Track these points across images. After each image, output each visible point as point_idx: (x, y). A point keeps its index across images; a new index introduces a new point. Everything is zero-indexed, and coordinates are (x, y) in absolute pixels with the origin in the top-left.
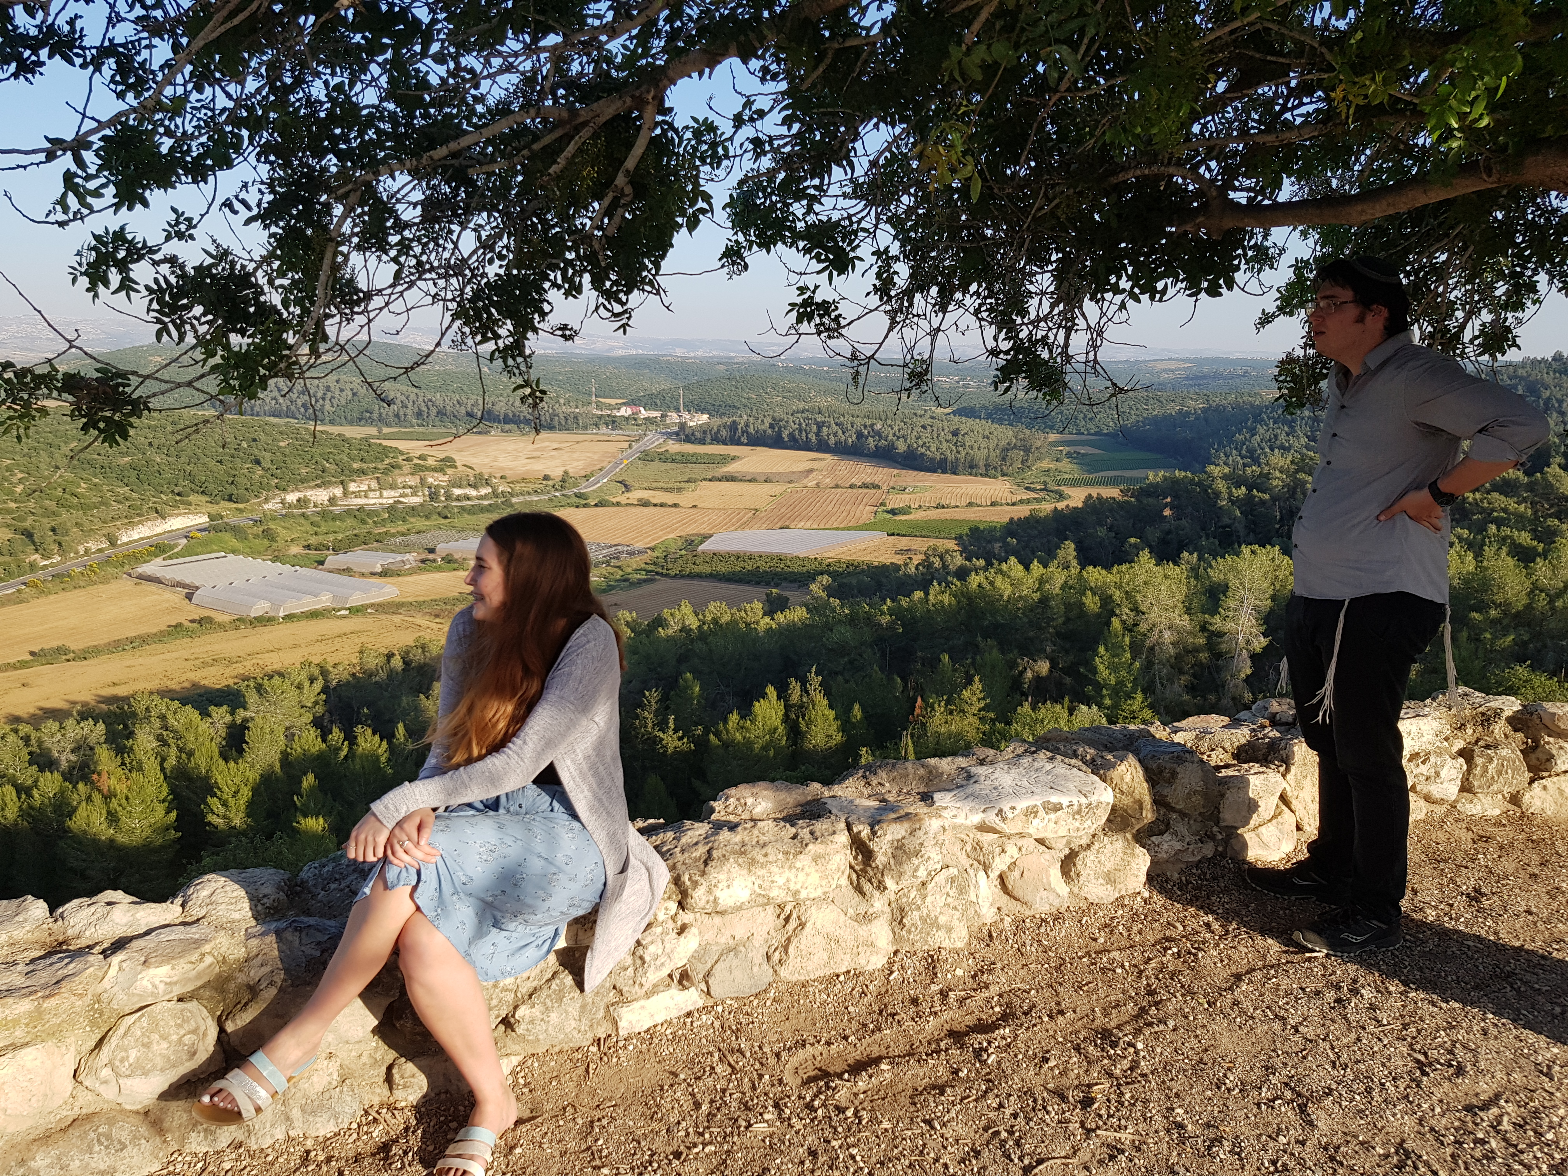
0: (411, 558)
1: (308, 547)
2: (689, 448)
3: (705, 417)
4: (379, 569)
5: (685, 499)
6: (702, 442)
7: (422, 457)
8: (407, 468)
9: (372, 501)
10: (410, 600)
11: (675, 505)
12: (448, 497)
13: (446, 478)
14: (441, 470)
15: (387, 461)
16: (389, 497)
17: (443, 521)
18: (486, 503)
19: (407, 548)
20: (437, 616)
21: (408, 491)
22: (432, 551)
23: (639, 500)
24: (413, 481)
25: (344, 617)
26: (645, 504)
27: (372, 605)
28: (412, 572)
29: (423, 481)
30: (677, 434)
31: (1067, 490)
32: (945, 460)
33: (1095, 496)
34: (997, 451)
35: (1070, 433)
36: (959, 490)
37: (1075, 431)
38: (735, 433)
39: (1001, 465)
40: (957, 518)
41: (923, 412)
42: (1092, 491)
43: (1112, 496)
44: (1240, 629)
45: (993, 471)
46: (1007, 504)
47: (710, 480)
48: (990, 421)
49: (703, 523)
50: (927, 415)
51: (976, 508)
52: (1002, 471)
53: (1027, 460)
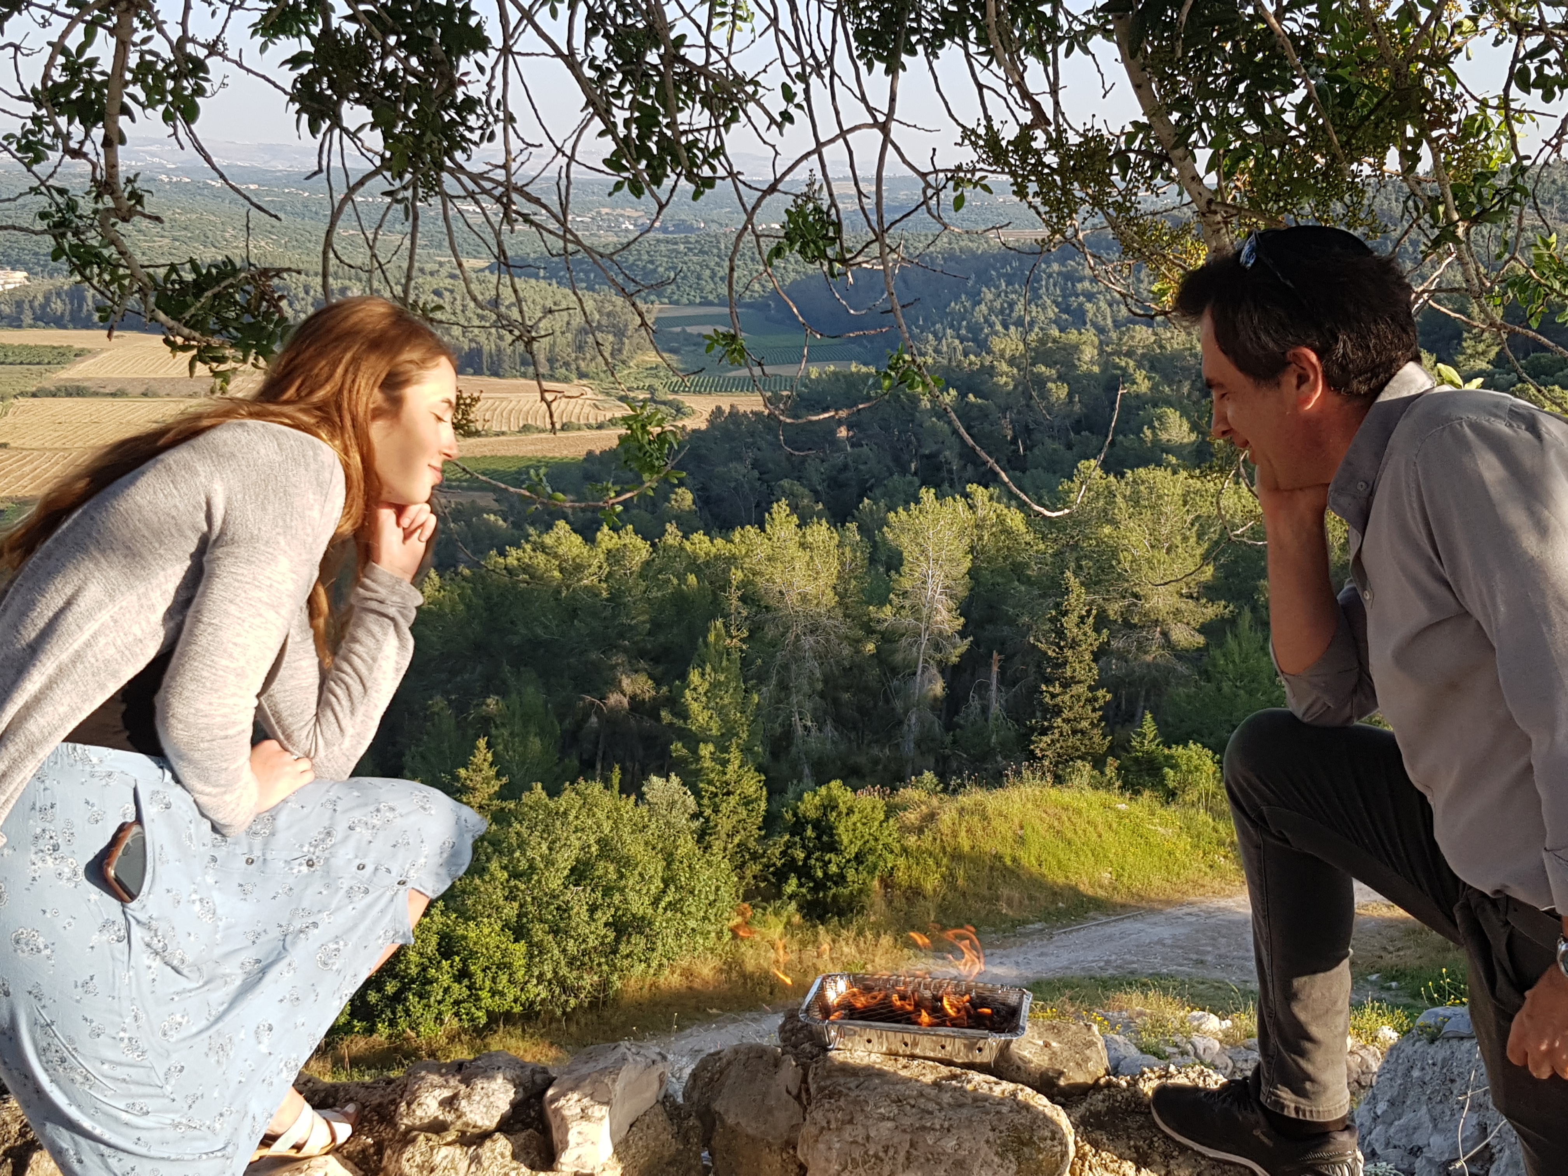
3: (20, 276)
6: (16, 323)
31: (689, 401)
32: (479, 351)
33: (727, 410)
34: (569, 335)
35: (691, 303)
36: (504, 404)
37: (698, 300)
38: (80, 306)
39: (577, 358)
40: (502, 453)
41: (436, 267)
42: (725, 402)
43: (755, 409)
44: (923, 626)
45: (563, 370)
46: (589, 427)
47: (34, 395)
48: (554, 281)
49: (22, 477)
50: (444, 272)
51: (536, 436)
52: (578, 368)
53: (620, 351)
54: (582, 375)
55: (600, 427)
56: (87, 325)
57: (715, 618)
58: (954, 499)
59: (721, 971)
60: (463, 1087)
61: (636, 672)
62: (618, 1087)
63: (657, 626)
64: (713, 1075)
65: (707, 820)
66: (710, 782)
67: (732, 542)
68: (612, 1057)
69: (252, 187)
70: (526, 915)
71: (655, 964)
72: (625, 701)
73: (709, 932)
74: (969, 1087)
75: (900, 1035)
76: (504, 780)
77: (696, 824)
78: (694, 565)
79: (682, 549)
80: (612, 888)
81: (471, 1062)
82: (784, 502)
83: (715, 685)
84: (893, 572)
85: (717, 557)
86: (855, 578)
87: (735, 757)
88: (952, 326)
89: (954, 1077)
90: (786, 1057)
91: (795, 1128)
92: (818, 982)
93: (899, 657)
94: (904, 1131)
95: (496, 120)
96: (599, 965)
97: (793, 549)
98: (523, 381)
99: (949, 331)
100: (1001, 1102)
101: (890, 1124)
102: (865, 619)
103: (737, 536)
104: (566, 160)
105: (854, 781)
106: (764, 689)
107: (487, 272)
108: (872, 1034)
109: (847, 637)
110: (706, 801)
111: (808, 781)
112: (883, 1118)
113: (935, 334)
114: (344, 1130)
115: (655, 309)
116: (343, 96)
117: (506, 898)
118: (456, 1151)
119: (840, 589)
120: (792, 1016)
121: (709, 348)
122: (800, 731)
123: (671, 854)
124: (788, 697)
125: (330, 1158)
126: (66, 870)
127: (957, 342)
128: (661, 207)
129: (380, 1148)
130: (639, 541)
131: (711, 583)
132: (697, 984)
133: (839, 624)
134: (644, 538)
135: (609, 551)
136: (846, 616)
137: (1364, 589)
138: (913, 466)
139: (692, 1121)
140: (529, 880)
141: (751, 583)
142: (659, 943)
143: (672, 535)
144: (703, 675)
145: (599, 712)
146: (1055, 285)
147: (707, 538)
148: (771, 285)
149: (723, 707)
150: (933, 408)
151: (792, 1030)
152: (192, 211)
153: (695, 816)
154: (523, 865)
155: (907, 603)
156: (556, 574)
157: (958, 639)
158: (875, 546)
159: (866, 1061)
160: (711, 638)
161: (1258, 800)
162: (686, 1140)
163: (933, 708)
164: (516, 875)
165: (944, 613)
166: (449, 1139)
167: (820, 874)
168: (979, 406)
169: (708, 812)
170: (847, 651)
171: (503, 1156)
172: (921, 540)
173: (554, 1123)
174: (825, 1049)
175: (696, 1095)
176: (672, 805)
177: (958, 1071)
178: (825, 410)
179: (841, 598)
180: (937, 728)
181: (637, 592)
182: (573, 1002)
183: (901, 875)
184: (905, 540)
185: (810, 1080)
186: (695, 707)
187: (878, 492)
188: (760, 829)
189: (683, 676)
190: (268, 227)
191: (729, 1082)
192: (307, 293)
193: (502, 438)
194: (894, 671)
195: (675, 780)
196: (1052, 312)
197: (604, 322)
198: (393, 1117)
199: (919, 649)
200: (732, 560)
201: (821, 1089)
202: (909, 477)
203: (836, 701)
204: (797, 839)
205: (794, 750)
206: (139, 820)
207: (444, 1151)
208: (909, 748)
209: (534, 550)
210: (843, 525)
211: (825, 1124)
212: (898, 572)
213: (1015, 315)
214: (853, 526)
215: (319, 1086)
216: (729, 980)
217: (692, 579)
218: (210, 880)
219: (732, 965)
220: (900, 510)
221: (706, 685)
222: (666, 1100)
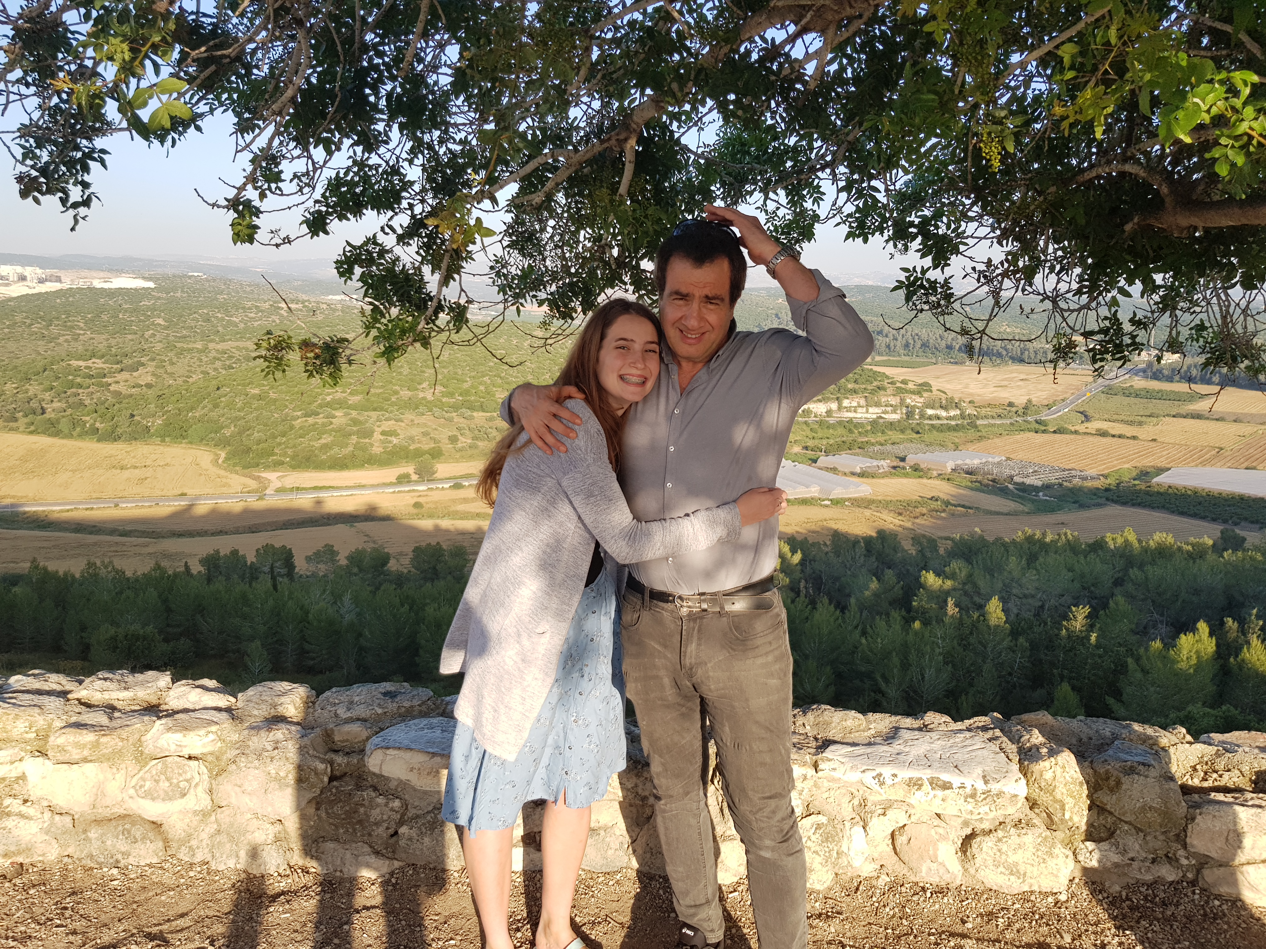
0: (885, 464)
1: (806, 448)
2: (1155, 385)
3: (1176, 357)
4: (858, 470)
5: (1145, 432)
6: (1170, 379)
7: (904, 382)
8: (890, 389)
9: (859, 415)
10: (880, 498)
11: (1134, 438)
12: (922, 416)
13: (922, 400)
14: (919, 393)
15: (875, 384)
16: (873, 413)
17: (915, 436)
18: (953, 423)
19: (882, 456)
20: (900, 514)
21: (889, 409)
22: (903, 459)
23: (1098, 430)
24: (893, 401)
25: (827, 506)
26: (1103, 434)
27: (849, 499)
28: (884, 475)
29: (902, 401)
30: (1144, 371)
47: (1174, 416)
49: (1162, 456)
56: (1209, 382)
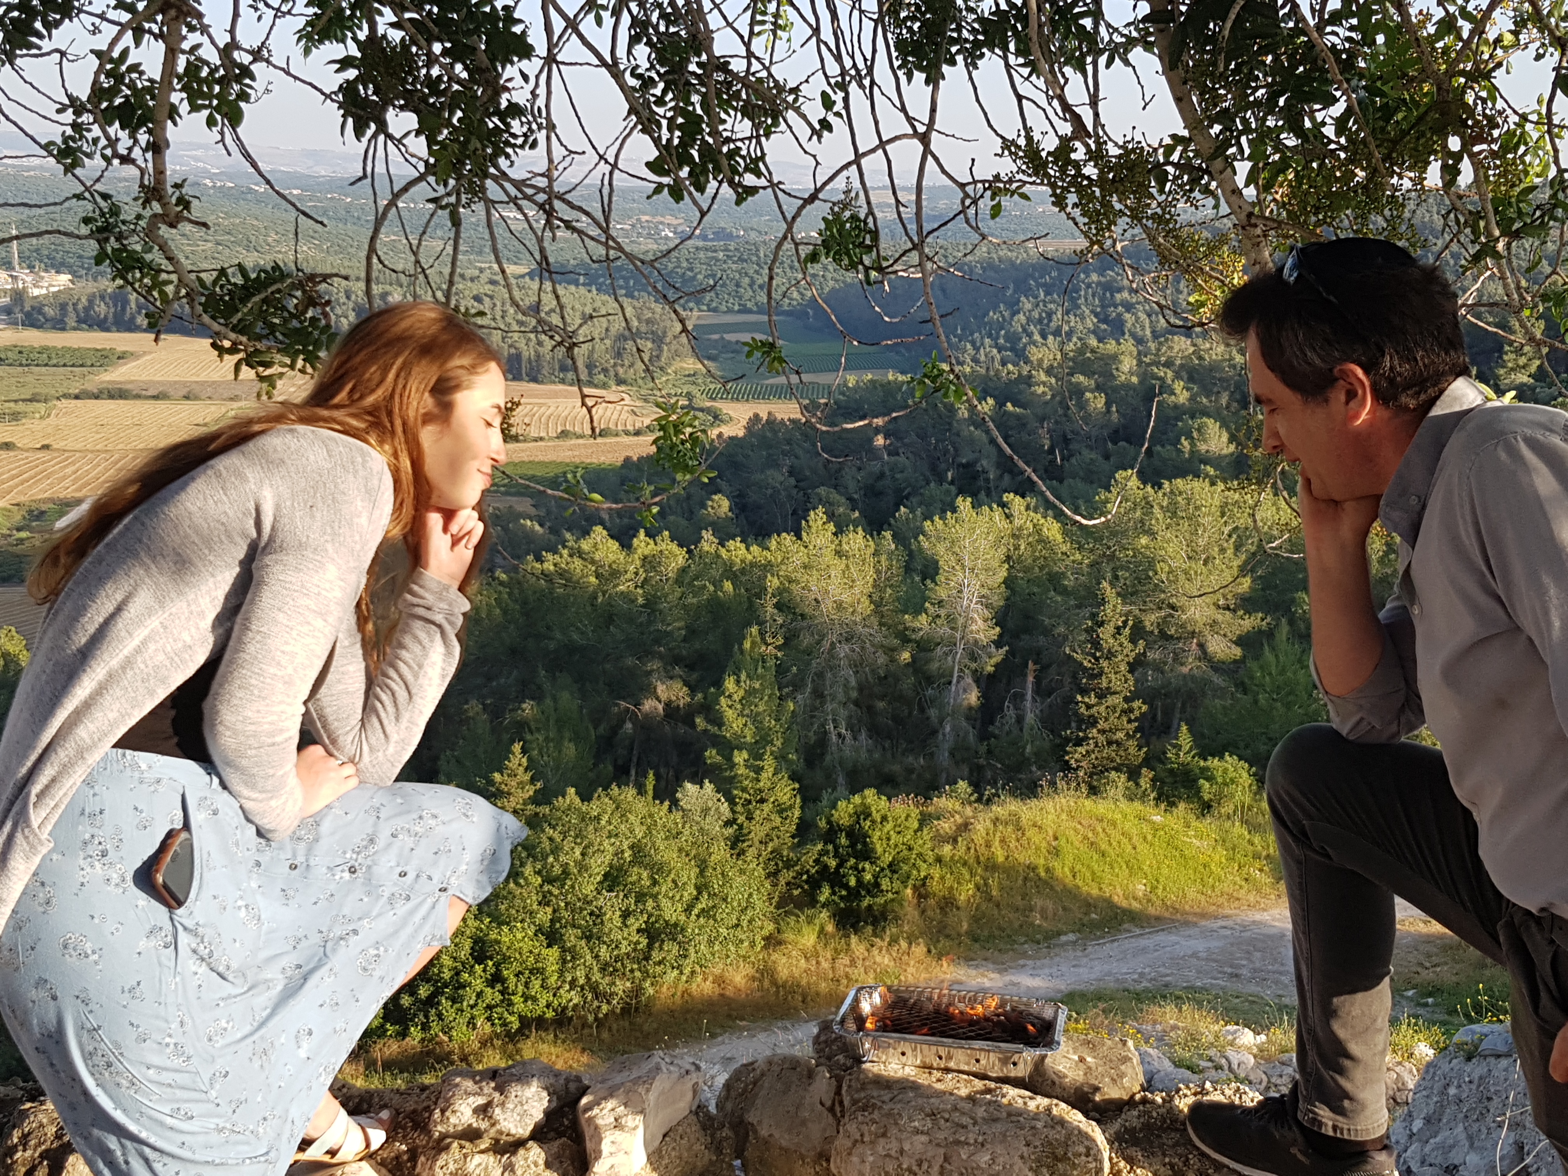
2: (33, 338)
3: (64, 279)
5: (27, 433)
6: (59, 325)
11: (6, 446)
30: (10, 311)
31: (726, 408)
32: (518, 356)
33: (765, 418)
34: (608, 342)
35: (730, 311)
36: (543, 409)
37: (736, 308)
38: (124, 309)
39: (615, 365)
40: (541, 458)
41: (476, 273)
42: (763, 409)
43: (792, 416)
44: (958, 636)
45: (602, 376)
46: (627, 433)
47: (77, 397)
48: (594, 288)
49: (64, 478)
50: (484, 277)
51: (574, 441)
52: (616, 375)
53: (658, 357)
54: (620, 382)
55: (637, 433)
56: (130, 327)
57: (750, 624)
58: (991, 509)
59: (753, 979)
60: (497, 1095)
61: (671, 678)
62: (652, 1097)
63: (692, 632)
64: (747, 1085)
65: (741, 827)
66: (744, 790)
67: (768, 549)
68: (647, 1066)
69: (295, 192)
70: (559, 920)
71: (687, 971)
72: (660, 707)
73: (741, 941)
74: (1005, 1101)
75: (934, 1048)
76: (539, 785)
77: (730, 831)
78: (730, 573)
79: (718, 556)
80: (645, 895)
81: (505, 1069)
82: (820, 510)
83: (751, 693)
84: (928, 582)
85: (753, 565)
86: (891, 586)
87: (769, 764)
88: (990, 336)
89: (989, 1091)
90: (820, 1068)
91: (829, 1140)
92: (852, 994)
93: (934, 666)
94: (938, 1145)
95: (540, 127)
96: (632, 971)
97: (828, 557)
98: (561, 387)
99: (987, 341)
100: (1036, 1116)
101: (924, 1138)
102: (901, 627)
103: (773, 544)
104: (609, 168)
105: (888, 790)
106: (799, 697)
107: (527, 278)
108: (906, 1047)
109: (882, 646)
110: (739, 808)
111: (842, 790)
112: (917, 1132)
113: (973, 343)
114: (378, 1137)
115: (695, 317)
116: (386, 103)
117: (540, 904)
118: (490, 1159)
119: (876, 597)
120: (826, 1027)
121: (749, 354)
122: (834, 738)
123: (704, 861)
124: (823, 704)
125: (364, 1164)
126: (115, 876)
127: (995, 351)
128: (703, 214)
129: (413, 1154)
130: (674, 547)
131: (747, 590)
132: (730, 992)
133: (873, 632)
134: (681, 545)
135: (645, 557)
136: (881, 624)
137: (1412, 604)
138: (950, 474)
139: (726, 1132)
140: (563, 886)
141: (787, 590)
142: (692, 950)
143: (708, 542)
144: (738, 682)
145: (634, 717)
146: (1093, 296)
147: (743, 546)
148: (809, 294)
149: (758, 714)
150: (970, 417)
151: (826, 1042)
152: (236, 216)
153: (728, 823)
154: (557, 870)
155: (943, 612)
156: (593, 579)
157: (993, 649)
158: (911, 554)
159: (900, 1074)
160: (747, 645)
161: (1300, 816)
162: (719, 1151)
163: (968, 718)
164: (549, 880)
165: (980, 622)
166: (483, 1147)
167: (853, 882)
168: (1018, 417)
169: (741, 819)
170: (882, 659)
171: (536, 1164)
172: (957, 549)
173: (588, 1132)
174: (858, 1060)
175: (729, 1106)
176: (705, 811)
177: (993, 1085)
178: (862, 418)
179: (877, 606)
180: (971, 738)
181: (673, 598)
182: (605, 1008)
183: (934, 886)
184: (941, 549)
185: (844, 1092)
186: (730, 714)
187: (914, 500)
188: (793, 837)
189: (718, 684)
190: (311, 233)
191: (763, 1093)
192: (348, 298)
193: (540, 443)
194: (929, 680)
195: (709, 786)
196: (1091, 321)
197: (644, 329)
198: (427, 1124)
199: (954, 658)
200: (768, 567)
201: (854, 1102)
202: (946, 486)
203: (870, 709)
204: (830, 847)
205: (828, 758)
206: (186, 826)
207: (478, 1159)
208: (944, 758)
209: (571, 556)
210: (879, 534)
211: (858, 1137)
212: (934, 581)
213: (1053, 325)
214: (888, 534)
215: (354, 1092)
216: (761, 988)
217: (728, 586)
218: (254, 885)
219: (766, 972)
220: (936, 518)
221: (741, 693)
222: (699, 1110)
